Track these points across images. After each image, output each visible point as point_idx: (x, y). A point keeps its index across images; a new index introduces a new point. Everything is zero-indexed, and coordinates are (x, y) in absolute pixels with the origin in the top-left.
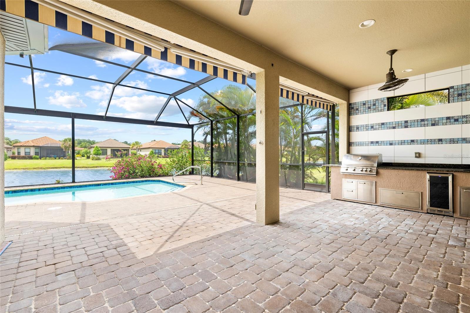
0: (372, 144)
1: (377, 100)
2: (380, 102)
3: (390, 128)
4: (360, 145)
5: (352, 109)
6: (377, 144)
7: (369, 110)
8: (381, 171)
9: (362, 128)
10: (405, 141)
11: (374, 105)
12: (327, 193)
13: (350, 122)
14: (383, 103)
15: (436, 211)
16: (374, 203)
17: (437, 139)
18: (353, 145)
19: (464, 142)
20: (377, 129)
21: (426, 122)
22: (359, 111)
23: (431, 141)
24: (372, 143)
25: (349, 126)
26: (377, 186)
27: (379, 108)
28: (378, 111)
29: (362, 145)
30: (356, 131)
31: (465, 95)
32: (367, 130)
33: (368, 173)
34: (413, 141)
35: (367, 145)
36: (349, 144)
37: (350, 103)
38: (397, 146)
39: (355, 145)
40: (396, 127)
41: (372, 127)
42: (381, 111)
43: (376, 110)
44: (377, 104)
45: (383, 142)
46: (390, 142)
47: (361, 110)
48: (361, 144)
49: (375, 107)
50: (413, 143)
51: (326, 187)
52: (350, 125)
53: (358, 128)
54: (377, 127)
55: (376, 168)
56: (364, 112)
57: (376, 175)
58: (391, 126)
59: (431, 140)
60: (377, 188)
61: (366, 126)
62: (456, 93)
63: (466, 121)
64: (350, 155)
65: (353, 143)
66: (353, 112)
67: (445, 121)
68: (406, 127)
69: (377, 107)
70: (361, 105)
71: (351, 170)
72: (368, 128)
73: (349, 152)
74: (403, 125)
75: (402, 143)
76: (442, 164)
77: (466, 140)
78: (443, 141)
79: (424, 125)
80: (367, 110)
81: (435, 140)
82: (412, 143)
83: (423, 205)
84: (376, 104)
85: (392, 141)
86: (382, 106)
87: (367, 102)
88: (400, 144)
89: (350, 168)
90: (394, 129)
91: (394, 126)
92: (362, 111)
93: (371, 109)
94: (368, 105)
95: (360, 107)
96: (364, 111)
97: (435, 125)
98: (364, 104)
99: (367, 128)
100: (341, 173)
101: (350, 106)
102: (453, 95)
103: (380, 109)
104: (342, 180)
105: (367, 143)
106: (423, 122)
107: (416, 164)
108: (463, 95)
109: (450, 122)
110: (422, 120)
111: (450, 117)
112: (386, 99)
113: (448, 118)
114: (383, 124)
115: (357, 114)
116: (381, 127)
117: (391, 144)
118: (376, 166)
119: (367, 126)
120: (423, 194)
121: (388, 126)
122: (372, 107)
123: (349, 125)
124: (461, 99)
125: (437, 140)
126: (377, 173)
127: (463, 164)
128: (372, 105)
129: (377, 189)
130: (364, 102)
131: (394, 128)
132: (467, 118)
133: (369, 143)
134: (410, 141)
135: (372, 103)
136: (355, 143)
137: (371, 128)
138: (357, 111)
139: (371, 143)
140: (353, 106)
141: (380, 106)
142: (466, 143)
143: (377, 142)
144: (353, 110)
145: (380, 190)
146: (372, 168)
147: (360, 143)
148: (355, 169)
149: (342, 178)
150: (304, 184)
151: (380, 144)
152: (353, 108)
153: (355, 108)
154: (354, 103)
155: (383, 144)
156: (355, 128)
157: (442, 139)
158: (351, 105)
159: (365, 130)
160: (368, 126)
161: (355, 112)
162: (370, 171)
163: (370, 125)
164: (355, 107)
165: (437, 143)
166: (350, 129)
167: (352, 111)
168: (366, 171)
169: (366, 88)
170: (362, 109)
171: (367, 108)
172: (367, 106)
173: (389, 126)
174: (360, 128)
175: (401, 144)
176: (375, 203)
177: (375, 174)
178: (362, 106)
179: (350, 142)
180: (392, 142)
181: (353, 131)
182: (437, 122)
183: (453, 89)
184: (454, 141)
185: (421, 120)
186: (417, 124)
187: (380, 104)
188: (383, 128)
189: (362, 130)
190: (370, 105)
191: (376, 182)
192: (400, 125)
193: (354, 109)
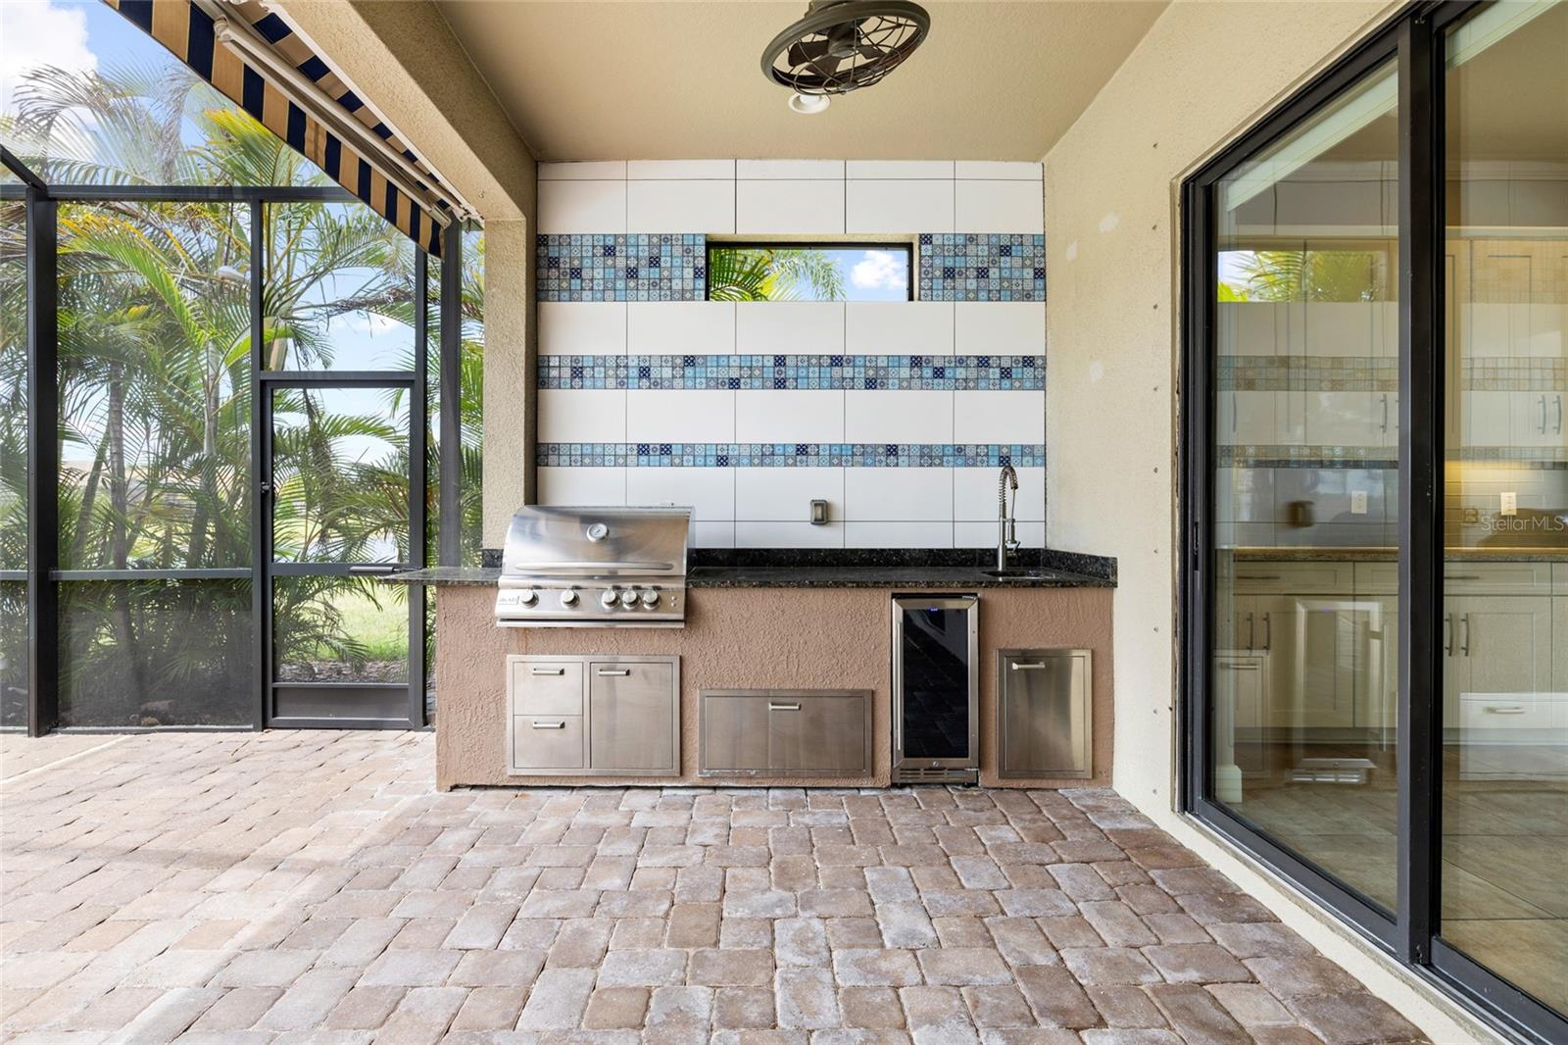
0: (644, 459)
1: (666, 239)
2: (678, 251)
3: (718, 384)
4: (587, 460)
5: (550, 268)
6: (666, 459)
7: (632, 284)
8: (705, 597)
9: (599, 372)
10: (777, 451)
11: (654, 262)
12: (416, 730)
13: (540, 337)
14: (691, 259)
15: (922, 771)
16: (674, 778)
17: (882, 445)
18: (553, 459)
19: (960, 461)
20: (666, 384)
21: (848, 372)
22: (587, 284)
23: (863, 454)
24: (643, 450)
25: (537, 356)
26: (685, 681)
27: (674, 282)
28: (668, 293)
29: (599, 460)
30: (572, 387)
31: (964, 276)
32: (622, 384)
33: (647, 612)
34: (802, 450)
35: (621, 461)
36: (538, 454)
37: (542, 232)
38: (744, 472)
39: (563, 458)
40: (742, 381)
41: (644, 372)
42: (683, 299)
43: (660, 289)
44: (665, 262)
45: (688, 450)
46: (719, 453)
47: (592, 280)
48: (592, 456)
49: (655, 273)
50: (804, 458)
51: (411, 693)
52: (541, 353)
53: (577, 372)
54: (667, 373)
55: (681, 585)
56: (608, 292)
57: (682, 626)
58: (724, 374)
59: (862, 450)
60: (687, 689)
61: (618, 366)
62: (938, 261)
63: (966, 380)
64: (542, 515)
65: (556, 448)
66: (553, 284)
67: (905, 372)
68: (780, 384)
69: (666, 273)
70: (594, 255)
71: (555, 604)
72: (627, 377)
73: (534, 495)
74: (769, 373)
75: (766, 455)
76: (899, 550)
77: (965, 455)
78: (900, 453)
79: (843, 384)
80: (620, 284)
81: (876, 447)
82: (799, 458)
83: (877, 750)
84: (663, 259)
85: (728, 445)
86: (686, 271)
87: (621, 240)
88: (756, 461)
89: (551, 588)
90: (733, 391)
91: (735, 374)
92: (599, 285)
93: (640, 282)
94: (627, 257)
95: (587, 263)
96: (610, 285)
97: (876, 387)
98: (609, 251)
99: (622, 372)
100: (499, 624)
101: (542, 250)
102: (930, 269)
103: (677, 285)
104: (503, 664)
105: (621, 451)
106: (837, 368)
107: (814, 554)
108: (957, 276)
109: (921, 377)
110: (836, 361)
111: (921, 358)
112: (702, 241)
113: (916, 361)
114: (689, 361)
115: (576, 296)
116: (683, 377)
117: (722, 461)
118: (684, 573)
119: (621, 362)
120: (877, 697)
121: (713, 372)
122: (643, 273)
123: (537, 352)
124: (953, 291)
125: (881, 450)
126: (691, 611)
127: (956, 547)
128: (643, 262)
129: (686, 699)
130: (610, 242)
131: (734, 384)
132: (968, 366)
133: (632, 449)
134: (791, 451)
135: (644, 253)
136: (564, 450)
137: (640, 378)
138: (576, 283)
139: (639, 454)
140: (553, 252)
141: (677, 273)
142: (966, 465)
143: (666, 449)
144: (554, 272)
145: (702, 701)
146: (662, 585)
147: (587, 450)
148: (579, 592)
149: (506, 652)
150: (275, 690)
151: (677, 461)
152: (554, 263)
153: (565, 265)
154: (560, 236)
155: (691, 458)
156: (567, 373)
157: (896, 446)
158: (546, 245)
159: (611, 382)
160: (626, 367)
161: (565, 285)
162: (654, 604)
163: (633, 363)
164: (567, 258)
165: (880, 462)
166: (538, 375)
167: (548, 278)
168: (636, 604)
169: (616, 168)
170: (597, 271)
171: (621, 274)
172: (621, 262)
173: (715, 375)
174: (587, 373)
175: (762, 464)
176: (678, 775)
177: (681, 616)
178: (598, 261)
179: (540, 441)
180: (725, 453)
181: (556, 383)
182: (882, 373)
183: (929, 247)
184: (931, 457)
185: (831, 357)
186: (817, 375)
187: (677, 262)
188: (690, 383)
189: (599, 383)
190: (637, 258)
191: (681, 659)
192: (757, 372)
193: (558, 268)
